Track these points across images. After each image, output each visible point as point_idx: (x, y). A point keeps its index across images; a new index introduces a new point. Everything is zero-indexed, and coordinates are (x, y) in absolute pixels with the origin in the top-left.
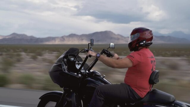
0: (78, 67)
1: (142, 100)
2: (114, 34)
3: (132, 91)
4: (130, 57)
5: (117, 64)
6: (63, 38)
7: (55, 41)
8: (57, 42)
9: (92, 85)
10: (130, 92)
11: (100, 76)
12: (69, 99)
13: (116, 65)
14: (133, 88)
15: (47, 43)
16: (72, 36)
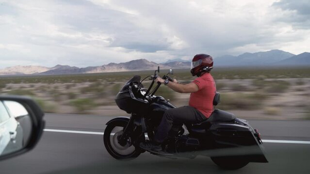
0: (143, 93)
1: (208, 120)
2: (149, 62)
3: (199, 113)
4: (195, 82)
5: (185, 89)
6: (103, 67)
7: (97, 70)
8: (99, 71)
9: (157, 109)
10: (197, 114)
11: (164, 100)
12: (138, 124)
13: (184, 91)
14: (200, 111)
15: (89, 72)
16: (111, 65)
